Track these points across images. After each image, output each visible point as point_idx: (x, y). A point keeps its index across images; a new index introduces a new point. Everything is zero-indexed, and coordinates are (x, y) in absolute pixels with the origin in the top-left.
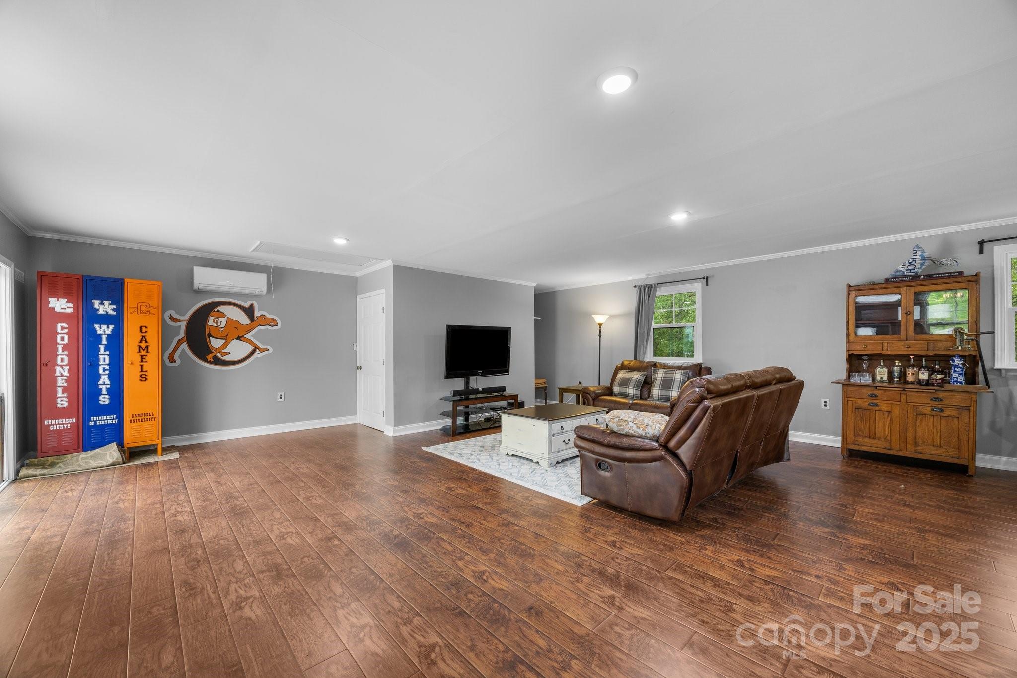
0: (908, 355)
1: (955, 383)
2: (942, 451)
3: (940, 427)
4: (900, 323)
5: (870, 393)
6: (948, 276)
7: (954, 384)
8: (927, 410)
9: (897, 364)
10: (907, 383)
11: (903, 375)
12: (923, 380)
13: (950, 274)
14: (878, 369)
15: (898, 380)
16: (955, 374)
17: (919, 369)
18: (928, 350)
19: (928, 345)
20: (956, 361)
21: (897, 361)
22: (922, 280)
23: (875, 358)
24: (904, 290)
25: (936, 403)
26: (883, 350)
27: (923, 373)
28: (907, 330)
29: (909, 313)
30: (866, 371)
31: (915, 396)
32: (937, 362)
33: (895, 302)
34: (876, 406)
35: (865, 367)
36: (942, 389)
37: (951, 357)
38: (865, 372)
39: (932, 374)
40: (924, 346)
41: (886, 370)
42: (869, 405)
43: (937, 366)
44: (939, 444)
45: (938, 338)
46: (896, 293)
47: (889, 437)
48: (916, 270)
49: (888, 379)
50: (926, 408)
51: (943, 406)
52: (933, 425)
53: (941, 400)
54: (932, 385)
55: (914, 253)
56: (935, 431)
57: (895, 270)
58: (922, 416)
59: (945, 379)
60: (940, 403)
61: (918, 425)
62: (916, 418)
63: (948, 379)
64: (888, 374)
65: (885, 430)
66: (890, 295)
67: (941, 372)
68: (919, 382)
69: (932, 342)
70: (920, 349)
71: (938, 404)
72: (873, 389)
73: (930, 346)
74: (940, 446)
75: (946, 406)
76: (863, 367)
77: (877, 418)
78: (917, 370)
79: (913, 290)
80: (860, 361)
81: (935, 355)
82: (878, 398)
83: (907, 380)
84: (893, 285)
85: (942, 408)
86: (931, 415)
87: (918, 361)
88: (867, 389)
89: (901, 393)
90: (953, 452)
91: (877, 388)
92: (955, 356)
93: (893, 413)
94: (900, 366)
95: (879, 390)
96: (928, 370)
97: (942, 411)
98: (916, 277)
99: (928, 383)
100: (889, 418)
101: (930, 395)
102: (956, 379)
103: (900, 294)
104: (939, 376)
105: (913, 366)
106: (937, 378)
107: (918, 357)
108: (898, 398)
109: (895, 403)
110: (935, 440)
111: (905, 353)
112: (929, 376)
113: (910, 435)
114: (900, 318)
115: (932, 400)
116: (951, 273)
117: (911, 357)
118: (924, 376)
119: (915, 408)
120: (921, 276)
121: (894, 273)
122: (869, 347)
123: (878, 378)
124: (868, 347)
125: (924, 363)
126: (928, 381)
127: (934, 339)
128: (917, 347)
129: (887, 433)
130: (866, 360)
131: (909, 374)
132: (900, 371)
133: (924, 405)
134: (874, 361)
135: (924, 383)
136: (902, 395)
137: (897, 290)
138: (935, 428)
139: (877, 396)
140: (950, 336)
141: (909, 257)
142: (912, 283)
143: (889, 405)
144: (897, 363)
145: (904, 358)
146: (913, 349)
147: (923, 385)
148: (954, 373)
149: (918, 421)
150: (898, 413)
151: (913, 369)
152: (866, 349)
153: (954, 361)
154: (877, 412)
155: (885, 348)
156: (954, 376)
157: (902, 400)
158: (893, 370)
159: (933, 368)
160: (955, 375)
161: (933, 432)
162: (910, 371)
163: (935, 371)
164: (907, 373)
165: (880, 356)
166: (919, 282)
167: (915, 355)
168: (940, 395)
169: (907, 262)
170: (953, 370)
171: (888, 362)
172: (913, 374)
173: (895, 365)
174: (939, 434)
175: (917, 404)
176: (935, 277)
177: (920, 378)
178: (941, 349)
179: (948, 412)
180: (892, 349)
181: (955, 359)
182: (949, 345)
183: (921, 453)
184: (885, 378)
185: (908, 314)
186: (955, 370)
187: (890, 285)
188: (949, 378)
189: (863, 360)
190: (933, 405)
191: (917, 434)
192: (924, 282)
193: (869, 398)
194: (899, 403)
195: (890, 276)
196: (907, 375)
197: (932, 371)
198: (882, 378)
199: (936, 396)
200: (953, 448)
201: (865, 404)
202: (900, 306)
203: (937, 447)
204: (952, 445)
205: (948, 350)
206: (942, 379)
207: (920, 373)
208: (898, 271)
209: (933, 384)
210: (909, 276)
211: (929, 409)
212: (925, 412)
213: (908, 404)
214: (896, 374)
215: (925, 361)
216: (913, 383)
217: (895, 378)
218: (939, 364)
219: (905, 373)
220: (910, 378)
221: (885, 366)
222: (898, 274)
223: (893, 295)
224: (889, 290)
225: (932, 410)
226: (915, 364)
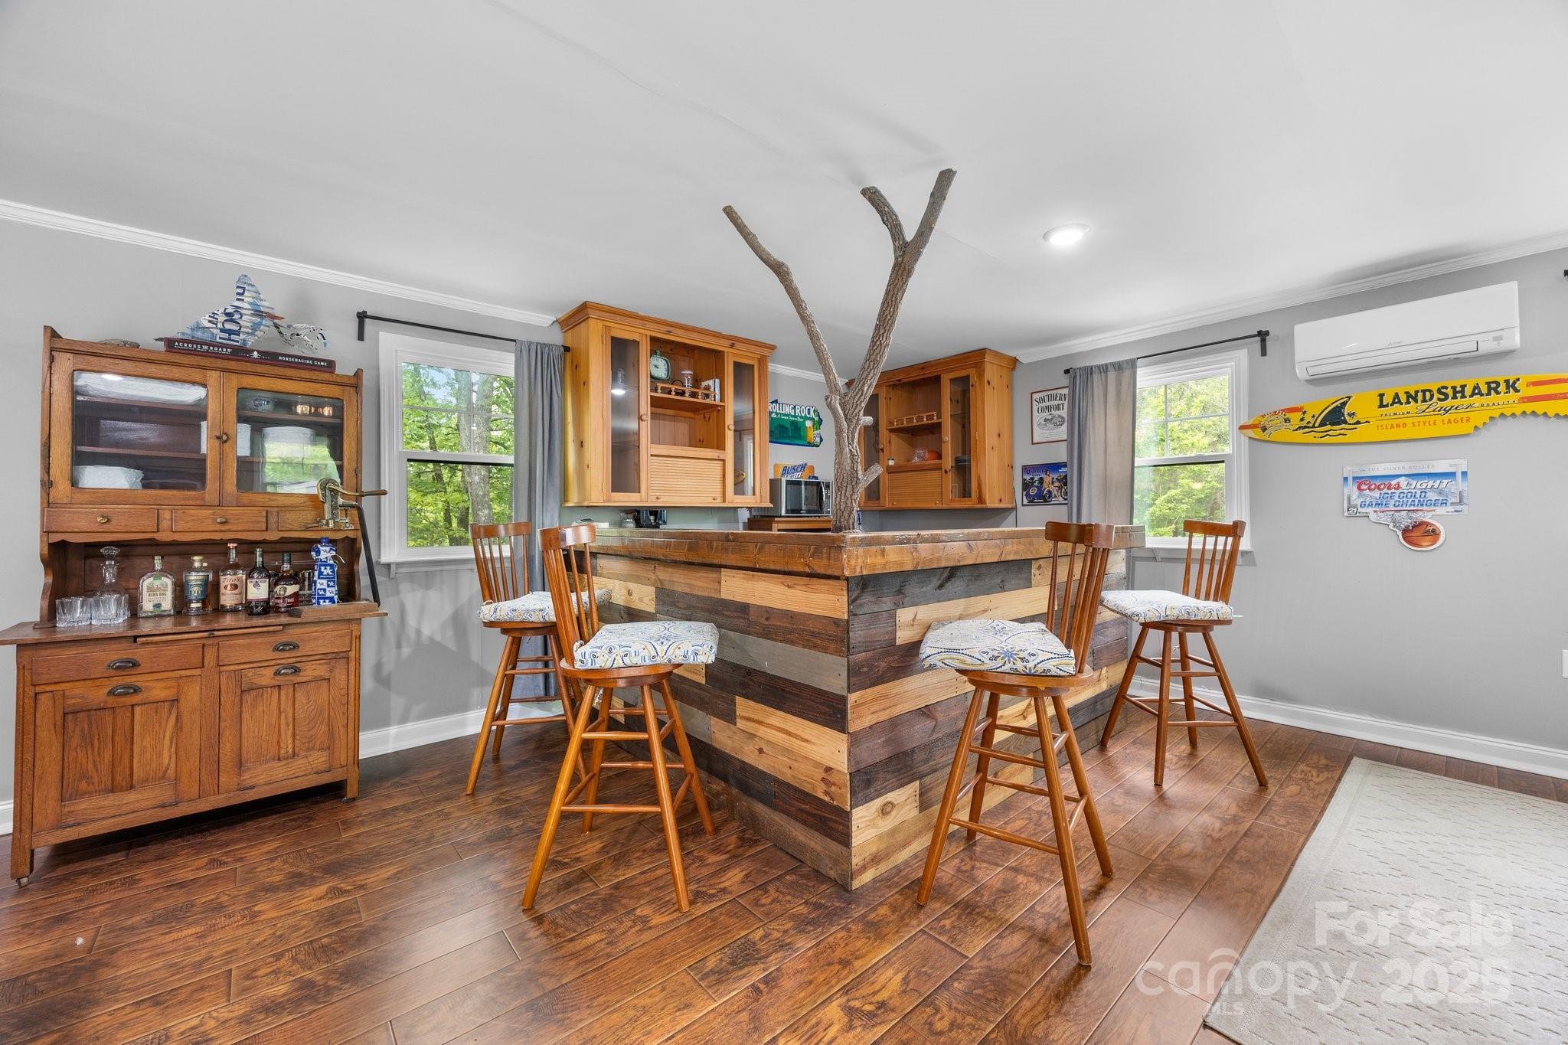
0: (224, 543)
1: (321, 601)
2: (299, 766)
3: (294, 709)
4: (203, 460)
5: (114, 657)
6: (306, 364)
7: (319, 603)
8: (266, 677)
9: (197, 565)
10: (220, 611)
11: (212, 590)
12: (258, 601)
13: (311, 362)
14: (147, 582)
15: (199, 605)
16: (321, 581)
17: (249, 576)
18: (267, 530)
19: (267, 517)
20: (322, 552)
21: (196, 558)
22: (255, 361)
23: (140, 550)
24: (213, 376)
25: (286, 654)
26: (158, 531)
27: (257, 585)
28: (221, 479)
29: (225, 437)
30: (113, 589)
31: (239, 646)
32: (286, 558)
33: (188, 405)
34: (135, 691)
35: (109, 576)
36: (299, 620)
37: (311, 544)
38: (109, 592)
39: (276, 584)
40: (260, 519)
41: (168, 582)
42: (111, 693)
43: (286, 566)
44: (290, 751)
45: (289, 501)
46: (193, 383)
47: (171, 772)
48: (242, 336)
49: (174, 606)
50: (263, 671)
51: (298, 659)
52: (280, 708)
53: (296, 647)
54: (276, 609)
55: (238, 294)
56: (283, 722)
57: (192, 323)
58: (253, 693)
59: (301, 593)
60: (293, 654)
61: (246, 716)
62: (241, 700)
63: (306, 592)
64: (174, 591)
65: (160, 755)
66: (179, 385)
67: (294, 578)
68: (249, 608)
69: (275, 509)
70: (251, 527)
71: (288, 657)
72: (125, 644)
73: (273, 520)
74: (294, 755)
75: (304, 659)
76: (104, 579)
77: (137, 727)
78: (244, 577)
79: (235, 381)
80: (95, 562)
81: (283, 541)
82: (140, 670)
83: (222, 603)
84: (186, 360)
85: (298, 665)
86: (274, 686)
87: (246, 556)
88: (106, 647)
89: (204, 646)
90: (319, 759)
91: (135, 641)
92: (319, 541)
93: (182, 701)
94: (206, 569)
95: (143, 644)
96: (269, 576)
97: (297, 671)
98: (240, 353)
99: (267, 608)
100: (173, 718)
101: (272, 639)
102: (322, 592)
103: (204, 386)
104: (292, 589)
105: (235, 567)
106: (287, 594)
107: (247, 547)
108: (196, 659)
109: (188, 673)
110: (282, 745)
111: (217, 536)
112: (271, 591)
113: (227, 748)
114: (204, 450)
115: (276, 649)
116: (313, 359)
117: (231, 545)
118: (258, 591)
119: (238, 676)
120: (253, 351)
121: (189, 332)
122: (118, 524)
123: (147, 605)
124: (114, 522)
125: (259, 560)
126: (267, 601)
127: (280, 503)
128: (245, 523)
129: (166, 761)
130: (111, 558)
131: (226, 587)
132: (205, 583)
133: (260, 665)
134: (137, 561)
135: (260, 609)
136: (206, 649)
137: (196, 375)
138: (283, 714)
139: (135, 664)
140: (313, 498)
141: (226, 301)
142: (232, 365)
143: (173, 683)
144: (197, 561)
145: (213, 549)
146: (235, 528)
147: (258, 614)
148: (319, 578)
149: (246, 707)
150: (196, 698)
151: (235, 574)
152: (107, 527)
153: (318, 552)
154: (138, 710)
155: (165, 524)
156: (318, 586)
157: (206, 664)
158: (187, 582)
159: (278, 569)
160: (321, 584)
161: (279, 725)
162: (227, 580)
163: (282, 578)
164: (222, 585)
165: (153, 546)
166: (249, 367)
167: (240, 542)
168: (293, 634)
169: (222, 310)
170: (316, 573)
171: (176, 561)
172: (235, 587)
173: (190, 568)
174: (291, 726)
175: (242, 667)
176: (282, 361)
177: (250, 597)
178: (294, 525)
179: (310, 671)
180: (181, 526)
181: (321, 548)
182: (309, 516)
183: (252, 787)
184: (167, 605)
185: (224, 439)
186: (321, 573)
187: (177, 358)
188: (310, 589)
189: (103, 558)
190: (278, 661)
191: (244, 742)
192: (260, 368)
193: (112, 672)
194: (198, 672)
195: (180, 336)
196: (222, 590)
197: (276, 578)
198: (158, 606)
199: (284, 639)
200: (319, 750)
201: (98, 695)
202: (205, 418)
203: (288, 758)
204: (317, 746)
205: (307, 529)
206: (296, 595)
207: (250, 586)
208: (198, 327)
209: (279, 608)
210: (227, 346)
211: (270, 672)
212: (264, 682)
213: (222, 668)
214: (195, 591)
215: (262, 556)
216: (234, 611)
217: (191, 602)
218: (290, 561)
219: (216, 586)
220: (228, 599)
221: (165, 572)
222: (199, 335)
223: (187, 386)
224: (176, 372)
225: (277, 673)
226: (240, 563)
